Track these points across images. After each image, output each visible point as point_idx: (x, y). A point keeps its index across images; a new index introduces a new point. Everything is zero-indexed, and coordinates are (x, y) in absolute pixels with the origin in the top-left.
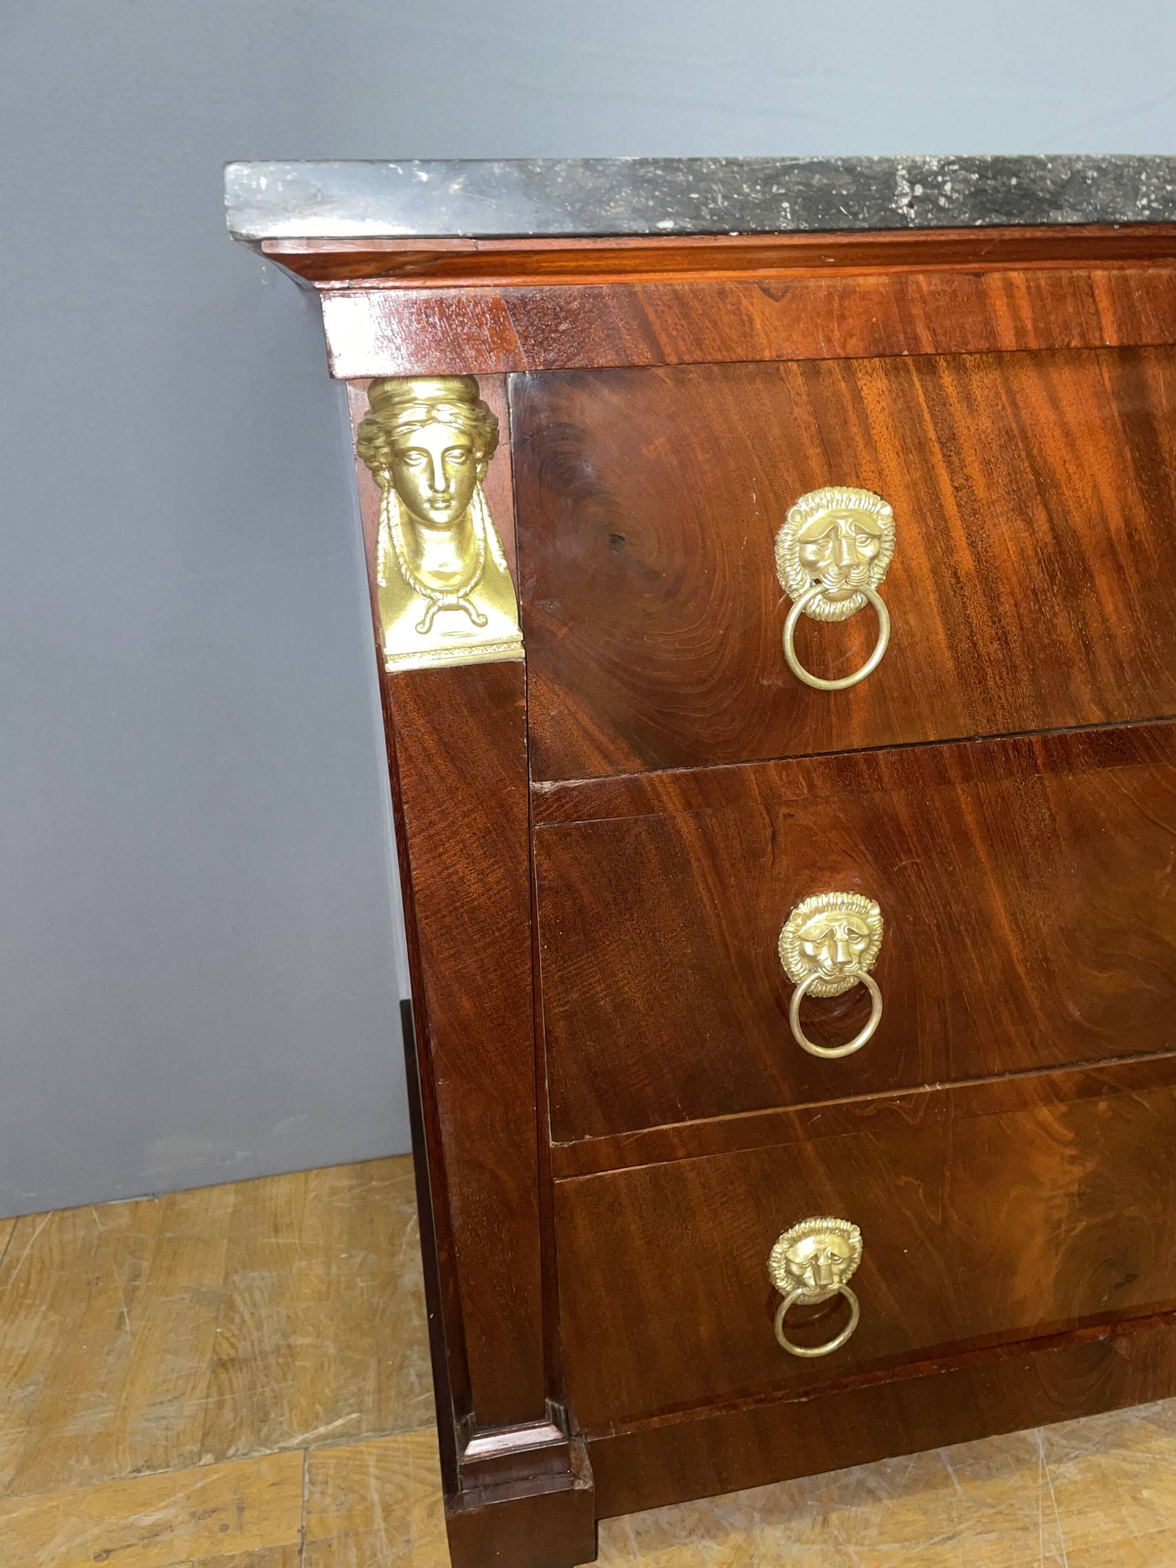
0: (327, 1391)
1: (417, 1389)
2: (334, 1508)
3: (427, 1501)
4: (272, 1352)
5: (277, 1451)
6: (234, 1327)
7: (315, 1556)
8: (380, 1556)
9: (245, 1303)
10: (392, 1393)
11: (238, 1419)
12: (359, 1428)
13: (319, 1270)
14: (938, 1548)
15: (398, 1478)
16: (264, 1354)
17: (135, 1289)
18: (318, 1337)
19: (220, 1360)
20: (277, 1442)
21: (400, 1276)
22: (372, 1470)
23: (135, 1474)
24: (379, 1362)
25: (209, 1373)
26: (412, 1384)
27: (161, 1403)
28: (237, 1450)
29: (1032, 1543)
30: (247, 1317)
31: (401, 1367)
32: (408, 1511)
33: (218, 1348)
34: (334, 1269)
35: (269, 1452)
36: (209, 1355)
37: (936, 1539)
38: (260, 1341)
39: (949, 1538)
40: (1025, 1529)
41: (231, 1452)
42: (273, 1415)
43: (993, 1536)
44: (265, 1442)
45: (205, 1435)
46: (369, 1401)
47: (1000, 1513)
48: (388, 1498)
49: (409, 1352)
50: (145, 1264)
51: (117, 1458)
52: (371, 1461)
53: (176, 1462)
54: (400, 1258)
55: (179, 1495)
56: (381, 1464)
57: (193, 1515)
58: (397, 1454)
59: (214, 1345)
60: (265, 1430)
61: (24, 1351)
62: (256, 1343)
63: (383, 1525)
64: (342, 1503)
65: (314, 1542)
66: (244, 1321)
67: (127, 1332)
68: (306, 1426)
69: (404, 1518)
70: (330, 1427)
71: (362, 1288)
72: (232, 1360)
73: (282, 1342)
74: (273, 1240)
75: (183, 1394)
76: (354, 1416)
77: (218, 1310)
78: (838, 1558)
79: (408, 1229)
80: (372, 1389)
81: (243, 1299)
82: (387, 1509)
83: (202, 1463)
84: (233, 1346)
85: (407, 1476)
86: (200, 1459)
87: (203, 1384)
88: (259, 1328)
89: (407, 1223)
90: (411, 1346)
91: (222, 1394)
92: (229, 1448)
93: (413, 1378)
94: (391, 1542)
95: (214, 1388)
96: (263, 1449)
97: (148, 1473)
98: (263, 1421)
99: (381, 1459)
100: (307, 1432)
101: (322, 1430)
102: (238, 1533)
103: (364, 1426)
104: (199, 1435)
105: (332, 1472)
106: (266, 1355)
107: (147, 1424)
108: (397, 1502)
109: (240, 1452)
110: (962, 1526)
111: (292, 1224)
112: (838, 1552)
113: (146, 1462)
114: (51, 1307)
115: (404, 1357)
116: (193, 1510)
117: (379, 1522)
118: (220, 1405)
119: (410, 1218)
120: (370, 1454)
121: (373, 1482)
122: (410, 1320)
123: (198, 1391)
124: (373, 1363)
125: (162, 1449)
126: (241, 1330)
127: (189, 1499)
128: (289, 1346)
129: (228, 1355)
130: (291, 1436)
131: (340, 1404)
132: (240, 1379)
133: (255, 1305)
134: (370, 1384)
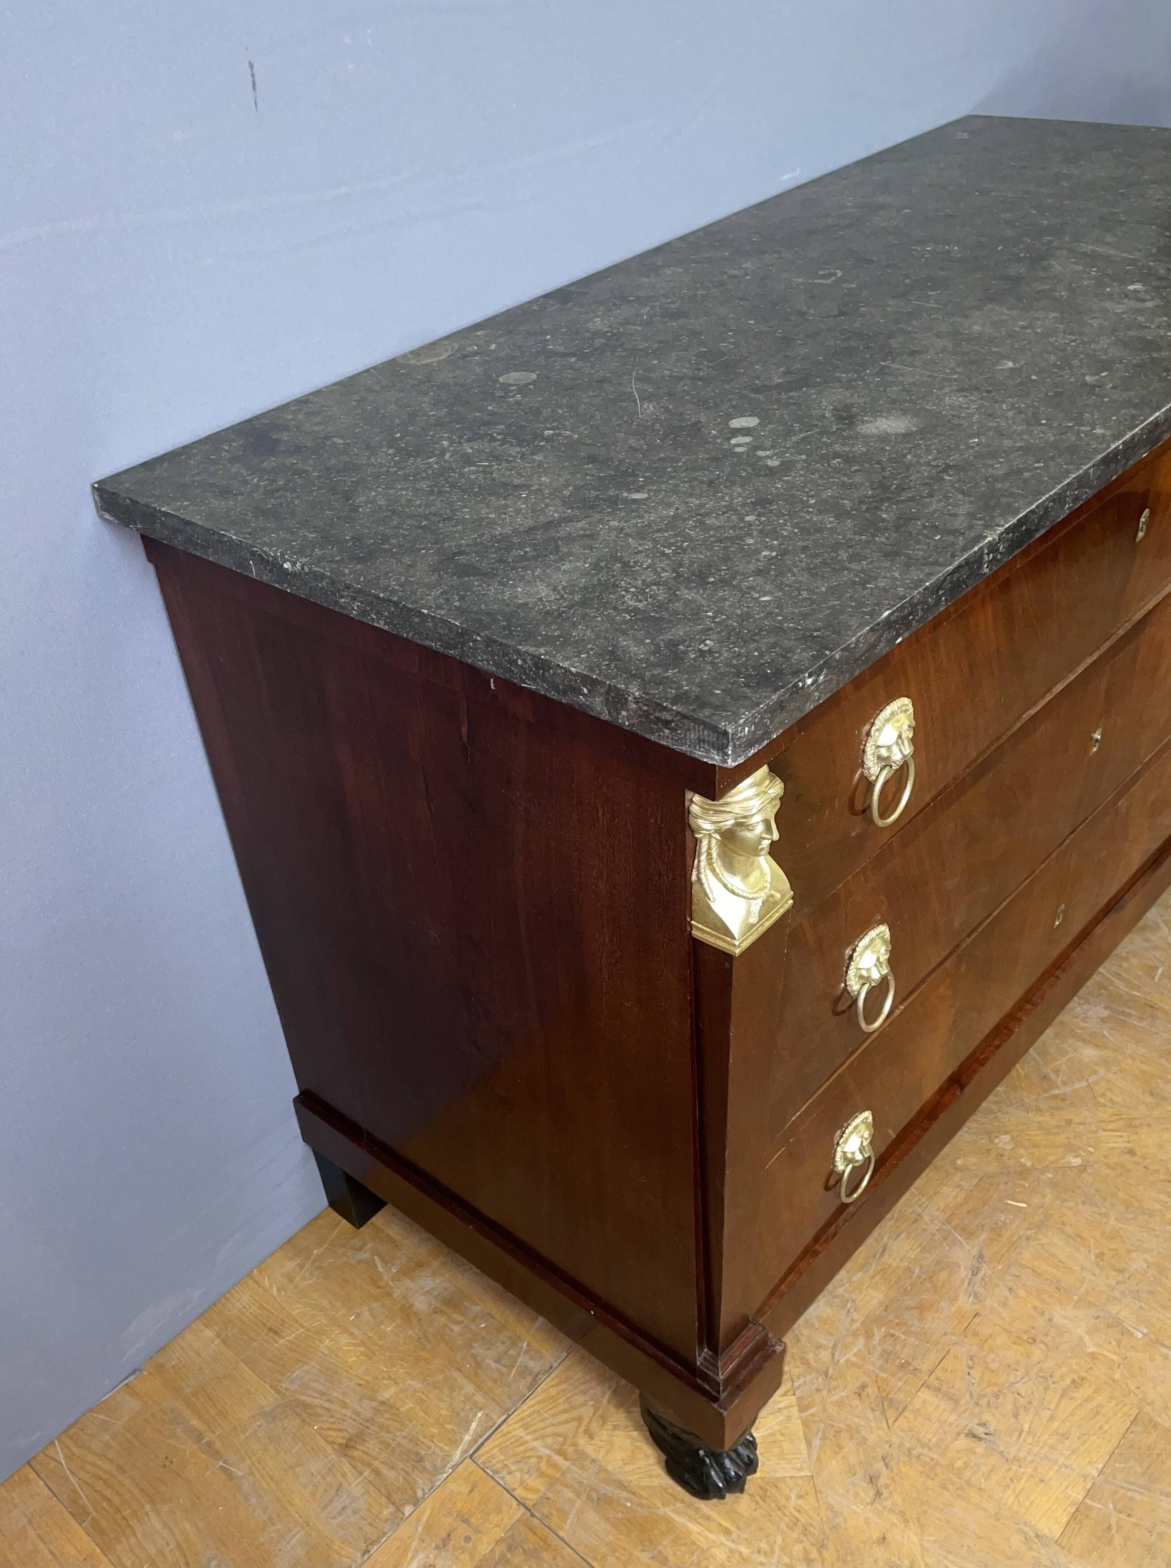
0: (443, 1412)
1: (504, 1370)
2: (527, 1476)
3: (581, 1430)
4: (375, 1415)
5: (451, 1471)
6: (325, 1418)
7: (546, 1511)
8: (585, 1481)
9: (314, 1397)
10: (490, 1384)
11: (400, 1471)
12: (491, 1419)
13: (344, 1339)
14: (883, 1260)
15: (549, 1430)
16: (371, 1421)
17: (209, 1444)
18: (396, 1382)
19: (341, 1445)
20: (445, 1467)
21: (412, 1305)
22: (528, 1438)
23: (366, 1557)
24: (459, 1370)
25: (343, 1459)
26: (498, 1370)
27: (331, 1501)
28: (423, 1489)
29: (925, 1226)
30: (327, 1405)
31: (479, 1365)
32: (575, 1445)
33: (330, 1439)
34: (356, 1332)
35: (446, 1475)
36: (329, 1449)
37: (878, 1256)
38: (358, 1414)
39: (884, 1251)
40: (916, 1221)
41: (420, 1493)
42: (423, 1452)
43: (903, 1236)
44: (437, 1471)
45: (389, 1497)
46: (480, 1398)
47: (897, 1220)
48: (554, 1446)
49: (473, 1351)
50: (195, 1422)
51: (341, 1555)
52: (521, 1433)
53: (388, 1527)
54: (397, 1294)
55: (414, 1544)
56: (529, 1430)
57: (437, 1547)
58: (532, 1417)
59: (326, 1441)
60: (428, 1466)
61: (173, 1545)
62: (355, 1417)
63: (567, 1464)
64: (529, 1470)
65: (535, 1504)
66: (328, 1410)
67: (242, 1477)
68: (454, 1443)
69: (576, 1450)
70: (471, 1432)
71: (392, 1331)
72: (350, 1439)
73: (374, 1404)
74: (282, 1341)
75: (341, 1485)
76: (480, 1414)
77: (298, 1415)
78: (837, 1300)
79: (380, 1269)
80: (473, 1391)
81: (309, 1396)
82: (561, 1452)
83: (407, 1515)
84: (341, 1430)
85: (553, 1425)
86: (403, 1514)
87: (347, 1468)
88: (345, 1405)
89: (375, 1266)
90: (472, 1347)
91: (369, 1465)
92: (415, 1493)
93: (494, 1365)
94: (583, 1468)
95: (359, 1466)
96: (439, 1476)
97: (376, 1548)
98: (421, 1460)
99: (526, 1427)
100: (459, 1446)
101: (467, 1438)
102: (479, 1535)
103: (495, 1417)
104: (384, 1500)
105: (502, 1457)
106: (373, 1420)
107: (338, 1521)
108: (563, 1444)
109: (426, 1490)
110: (885, 1239)
111: (283, 1320)
112: (836, 1297)
113: (366, 1542)
114: (153, 1502)
115: (474, 1356)
116: (434, 1545)
117: (564, 1464)
118: (377, 1472)
119: (374, 1261)
120: (515, 1429)
121: (535, 1444)
122: (452, 1330)
123: (349, 1475)
124: (455, 1374)
125: (368, 1526)
126: (332, 1417)
127: (423, 1542)
128: (383, 1403)
129: (344, 1438)
130: (450, 1456)
131: (462, 1414)
132: (372, 1446)
133: (323, 1394)
134: (470, 1388)
